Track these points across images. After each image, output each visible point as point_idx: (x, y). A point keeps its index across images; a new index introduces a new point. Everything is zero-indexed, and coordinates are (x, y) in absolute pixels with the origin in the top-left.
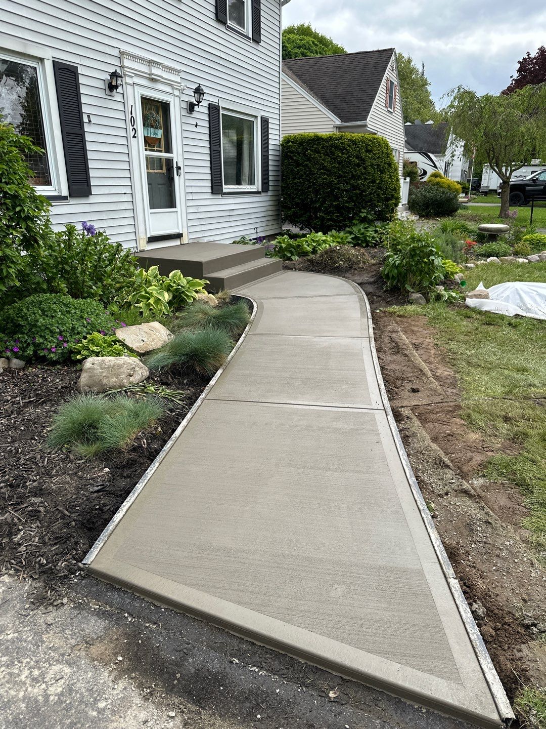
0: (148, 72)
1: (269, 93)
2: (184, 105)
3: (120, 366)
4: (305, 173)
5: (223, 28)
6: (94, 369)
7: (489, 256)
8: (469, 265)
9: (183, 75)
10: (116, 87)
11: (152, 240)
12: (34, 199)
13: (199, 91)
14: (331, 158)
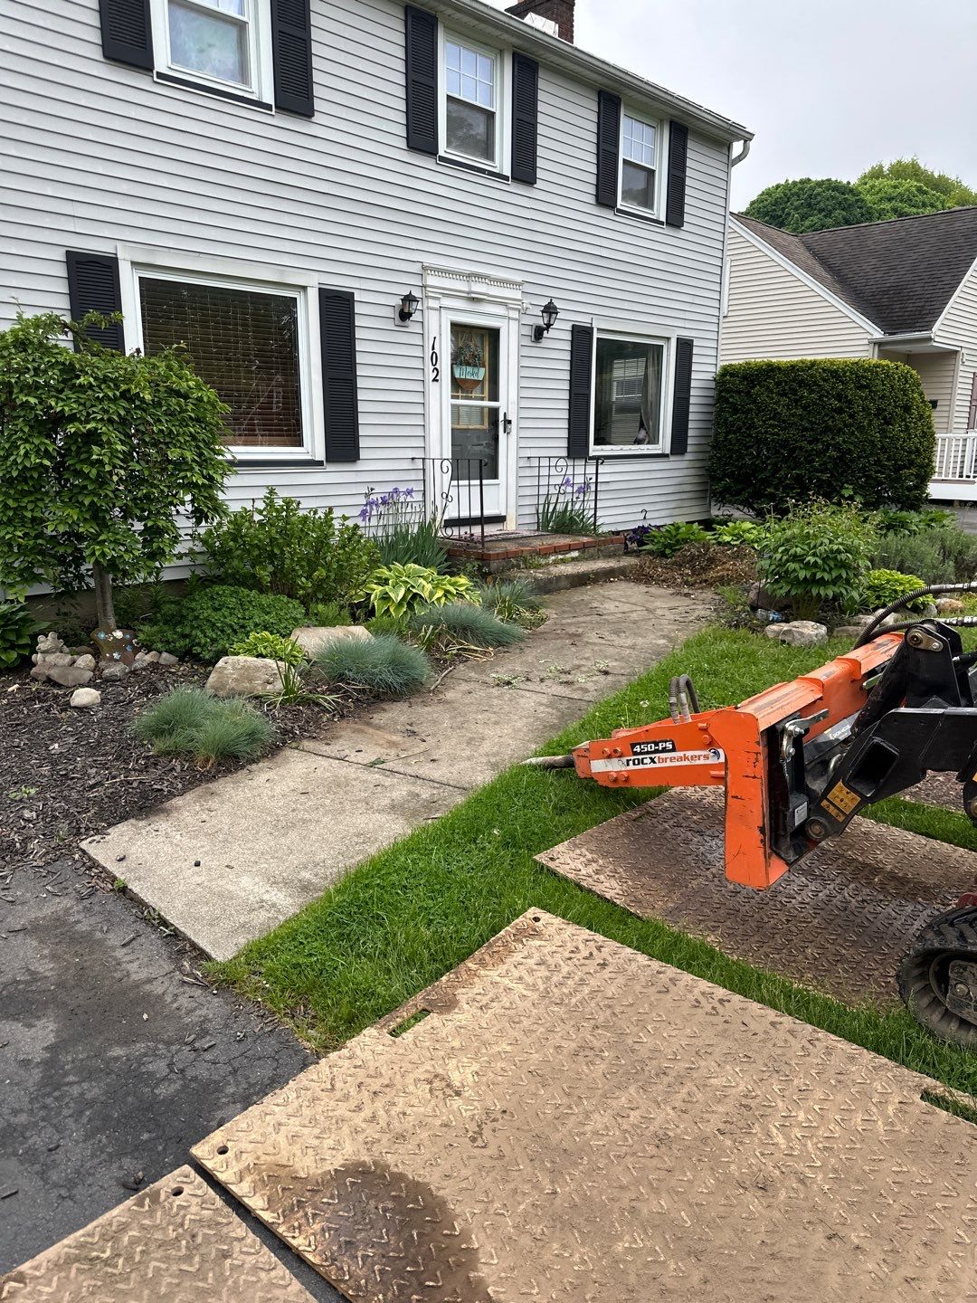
0: (467, 289)
1: (697, 300)
2: (527, 331)
4: (744, 424)
5: (608, 214)
9: (527, 288)
10: (410, 315)
13: (550, 310)
14: (791, 400)
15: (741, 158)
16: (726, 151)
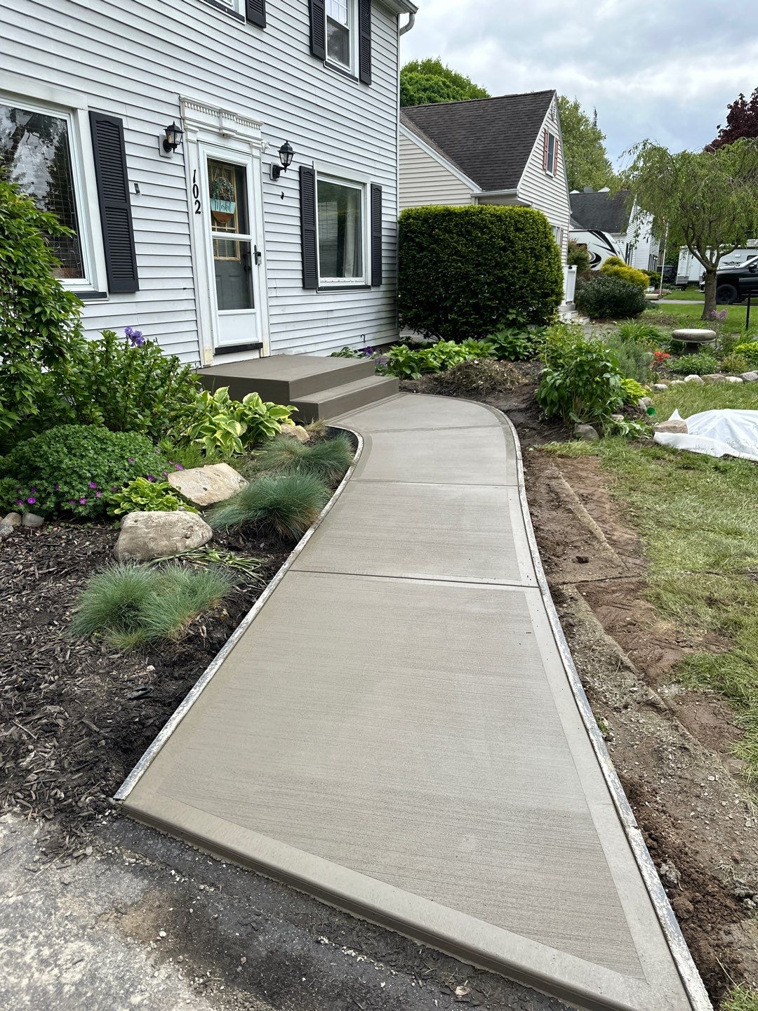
0: (217, 125)
1: (383, 152)
2: (266, 169)
3: (172, 524)
4: (431, 260)
5: (319, 65)
6: (137, 528)
7: (687, 374)
8: (659, 386)
9: (264, 129)
10: (174, 146)
11: (221, 351)
12: (59, 296)
13: (286, 150)
14: (467, 240)
15: (408, 28)
16: (395, 20)
